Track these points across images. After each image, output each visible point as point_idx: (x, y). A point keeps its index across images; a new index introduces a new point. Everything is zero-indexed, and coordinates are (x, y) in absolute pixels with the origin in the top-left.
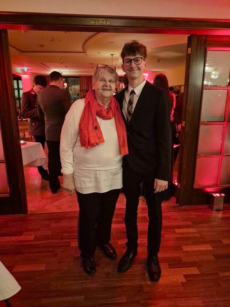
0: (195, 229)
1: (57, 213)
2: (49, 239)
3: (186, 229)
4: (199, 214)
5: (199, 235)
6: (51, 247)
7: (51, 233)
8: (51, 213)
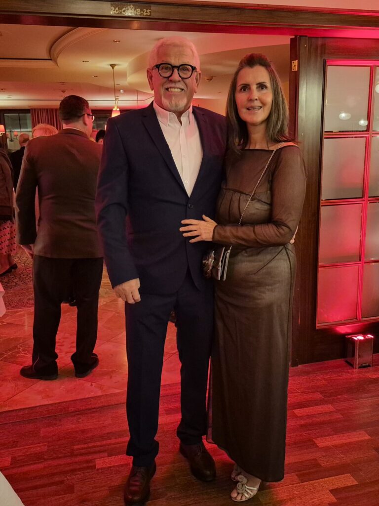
0: (330, 406)
1: (45, 405)
2: (45, 460)
3: (314, 407)
4: (331, 377)
5: (341, 416)
6: (53, 474)
7: (46, 447)
8: (33, 407)
